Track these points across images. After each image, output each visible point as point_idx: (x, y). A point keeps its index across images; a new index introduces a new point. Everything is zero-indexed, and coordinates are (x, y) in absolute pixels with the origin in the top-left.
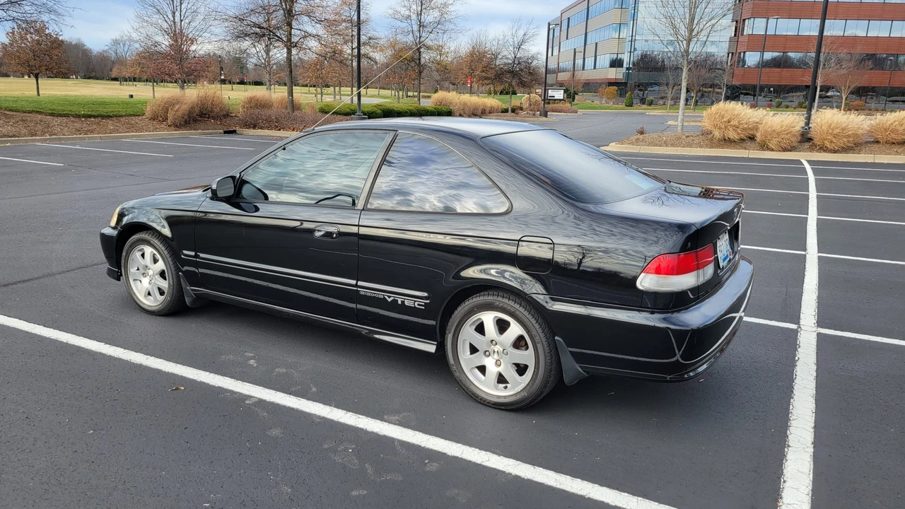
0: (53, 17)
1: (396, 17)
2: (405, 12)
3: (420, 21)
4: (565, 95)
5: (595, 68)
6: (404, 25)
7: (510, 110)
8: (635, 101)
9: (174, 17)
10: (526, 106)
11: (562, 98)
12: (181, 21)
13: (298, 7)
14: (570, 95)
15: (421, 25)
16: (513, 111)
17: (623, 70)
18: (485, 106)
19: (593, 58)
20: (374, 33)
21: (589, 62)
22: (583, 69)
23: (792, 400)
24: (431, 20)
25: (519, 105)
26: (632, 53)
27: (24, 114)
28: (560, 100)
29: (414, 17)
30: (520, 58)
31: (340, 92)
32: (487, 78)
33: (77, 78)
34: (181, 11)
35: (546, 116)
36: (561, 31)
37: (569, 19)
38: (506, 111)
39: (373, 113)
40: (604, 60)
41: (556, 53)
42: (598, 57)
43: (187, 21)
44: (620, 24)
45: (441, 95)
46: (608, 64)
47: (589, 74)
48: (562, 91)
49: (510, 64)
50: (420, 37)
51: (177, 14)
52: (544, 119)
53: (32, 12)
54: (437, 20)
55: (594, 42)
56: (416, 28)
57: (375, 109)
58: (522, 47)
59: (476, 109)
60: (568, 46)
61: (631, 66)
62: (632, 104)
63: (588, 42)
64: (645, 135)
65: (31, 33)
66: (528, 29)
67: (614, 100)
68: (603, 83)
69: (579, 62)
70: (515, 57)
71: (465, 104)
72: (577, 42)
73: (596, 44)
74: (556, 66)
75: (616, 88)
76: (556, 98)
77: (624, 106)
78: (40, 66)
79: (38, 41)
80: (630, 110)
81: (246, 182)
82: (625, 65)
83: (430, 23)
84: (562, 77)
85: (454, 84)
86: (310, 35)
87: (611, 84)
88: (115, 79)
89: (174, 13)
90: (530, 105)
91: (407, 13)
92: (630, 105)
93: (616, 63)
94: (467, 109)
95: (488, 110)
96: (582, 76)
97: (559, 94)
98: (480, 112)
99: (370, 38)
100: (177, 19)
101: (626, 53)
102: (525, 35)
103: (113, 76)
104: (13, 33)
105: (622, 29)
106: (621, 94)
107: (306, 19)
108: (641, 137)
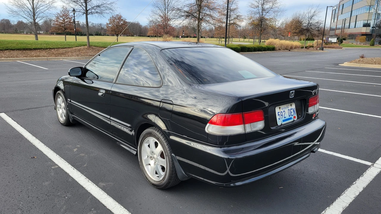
0: (111, 11)
1: (252, 6)
2: (256, 4)
3: (263, 8)
4: (338, 40)
5: (355, 27)
6: (255, 10)
7: (304, 47)
8: (375, 43)
9: (165, 11)
10: (315, 45)
11: (336, 42)
12: (168, 12)
13: (203, 4)
14: (341, 40)
15: (263, 10)
16: (306, 48)
17: (371, 28)
18: (292, 45)
19: (355, 23)
20: (240, 14)
21: (352, 25)
22: (349, 28)
23: (328, 208)
24: (268, 7)
25: (312, 45)
26: (376, 20)
27: (99, 48)
28: (335, 43)
29: (260, 6)
30: (311, 23)
31: (232, 40)
32: (295, 33)
33: (136, 36)
34: (168, 9)
35: (323, 50)
36: (339, 10)
37: (343, 4)
38: (303, 48)
39: (236, 48)
40: (360, 24)
41: (336, 21)
42: (357, 22)
43: (170, 13)
44: (370, 6)
45: (271, 40)
46: (362, 25)
47: (352, 30)
48: (336, 39)
49: (306, 26)
50: (262, 15)
51: (166, 10)
52: (322, 51)
53: (104, 9)
54: (271, 7)
55: (355, 15)
56: (260, 11)
57: (238, 46)
58: (313, 18)
59: (287, 46)
60: (341, 17)
61: (375, 26)
62: (374, 44)
63: (353, 15)
64: (364, 58)
65: (116, 19)
66: (316, 10)
67: (364, 43)
68: (358, 35)
69: (347, 25)
70: (309, 23)
71: (282, 44)
72: (346, 15)
73: (357, 16)
74: (335, 27)
75: (365, 37)
76: (332, 42)
77: (369, 46)
78: (119, 31)
79: (119, 22)
80: (372, 48)
81: (88, 70)
82: (371, 26)
83: (268, 8)
84: (338, 32)
85: (283, 36)
86: (208, 15)
87: (363, 35)
88: (149, 36)
89: (165, 10)
90: (318, 45)
91: (257, 4)
92: (373, 45)
93: (366, 25)
94: (283, 46)
95: (294, 47)
96: (348, 31)
97: (334, 40)
98: (290, 48)
99: (238, 16)
100: (166, 12)
101: (372, 20)
102: (314, 12)
103: (148, 35)
104: (111, 19)
105: (371, 8)
106: (368, 40)
107: (206, 8)
108: (362, 59)
